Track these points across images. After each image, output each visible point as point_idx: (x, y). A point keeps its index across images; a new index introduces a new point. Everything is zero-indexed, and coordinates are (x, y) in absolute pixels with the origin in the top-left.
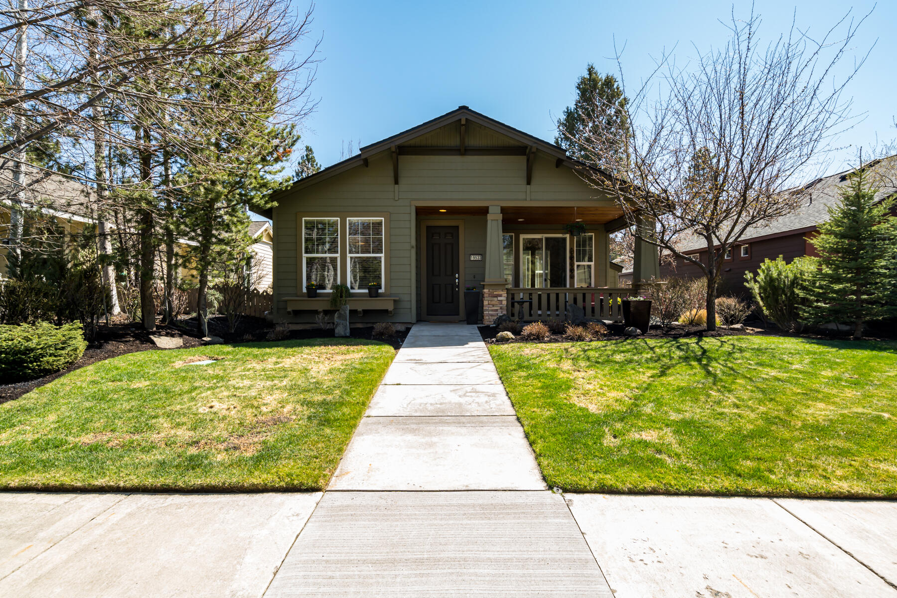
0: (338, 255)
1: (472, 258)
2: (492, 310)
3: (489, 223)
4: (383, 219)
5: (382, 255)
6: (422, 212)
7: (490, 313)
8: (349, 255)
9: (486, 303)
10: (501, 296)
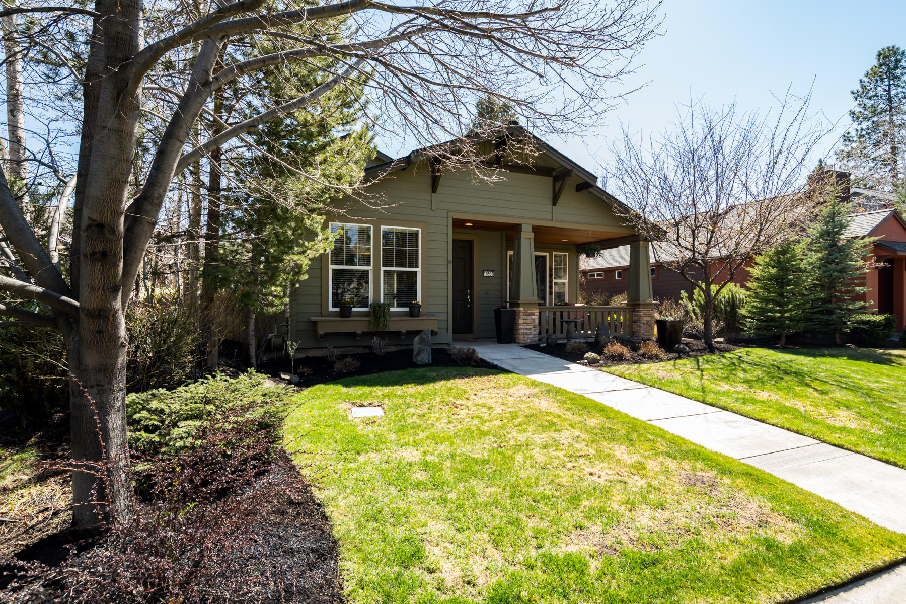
0: (370, 268)
1: (485, 274)
2: (527, 329)
3: (523, 240)
4: (420, 229)
5: (418, 270)
6: (458, 224)
7: (525, 331)
8: (383, 269)
9: (521, 321)
10: (533, 314)
